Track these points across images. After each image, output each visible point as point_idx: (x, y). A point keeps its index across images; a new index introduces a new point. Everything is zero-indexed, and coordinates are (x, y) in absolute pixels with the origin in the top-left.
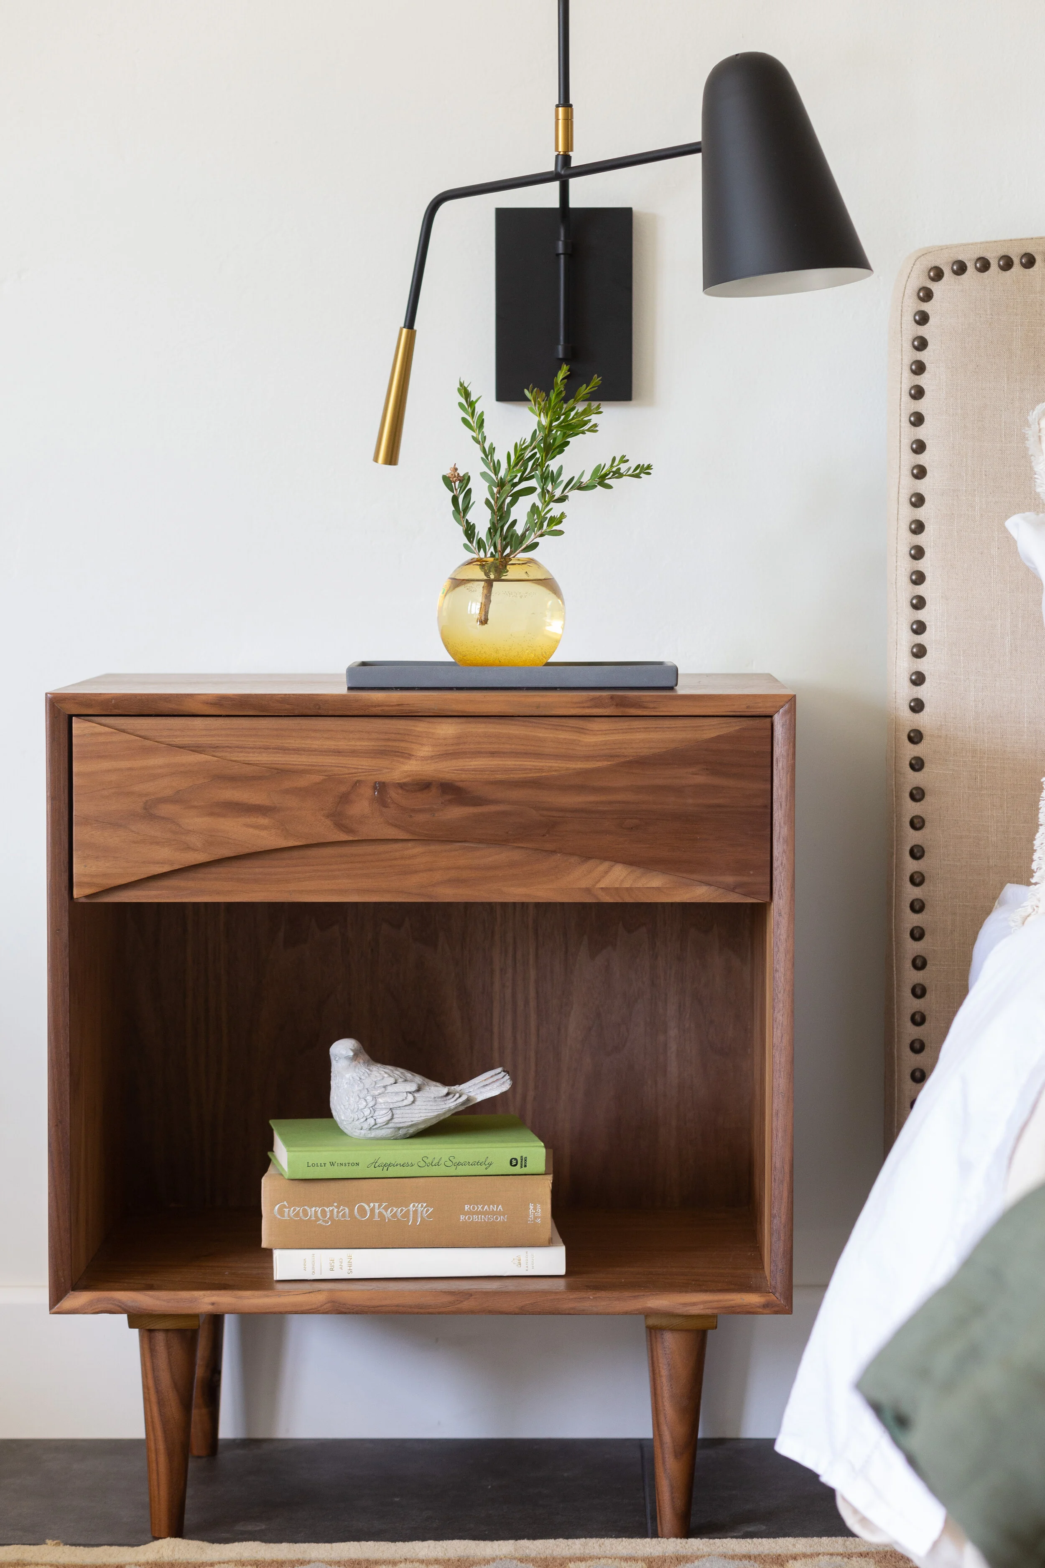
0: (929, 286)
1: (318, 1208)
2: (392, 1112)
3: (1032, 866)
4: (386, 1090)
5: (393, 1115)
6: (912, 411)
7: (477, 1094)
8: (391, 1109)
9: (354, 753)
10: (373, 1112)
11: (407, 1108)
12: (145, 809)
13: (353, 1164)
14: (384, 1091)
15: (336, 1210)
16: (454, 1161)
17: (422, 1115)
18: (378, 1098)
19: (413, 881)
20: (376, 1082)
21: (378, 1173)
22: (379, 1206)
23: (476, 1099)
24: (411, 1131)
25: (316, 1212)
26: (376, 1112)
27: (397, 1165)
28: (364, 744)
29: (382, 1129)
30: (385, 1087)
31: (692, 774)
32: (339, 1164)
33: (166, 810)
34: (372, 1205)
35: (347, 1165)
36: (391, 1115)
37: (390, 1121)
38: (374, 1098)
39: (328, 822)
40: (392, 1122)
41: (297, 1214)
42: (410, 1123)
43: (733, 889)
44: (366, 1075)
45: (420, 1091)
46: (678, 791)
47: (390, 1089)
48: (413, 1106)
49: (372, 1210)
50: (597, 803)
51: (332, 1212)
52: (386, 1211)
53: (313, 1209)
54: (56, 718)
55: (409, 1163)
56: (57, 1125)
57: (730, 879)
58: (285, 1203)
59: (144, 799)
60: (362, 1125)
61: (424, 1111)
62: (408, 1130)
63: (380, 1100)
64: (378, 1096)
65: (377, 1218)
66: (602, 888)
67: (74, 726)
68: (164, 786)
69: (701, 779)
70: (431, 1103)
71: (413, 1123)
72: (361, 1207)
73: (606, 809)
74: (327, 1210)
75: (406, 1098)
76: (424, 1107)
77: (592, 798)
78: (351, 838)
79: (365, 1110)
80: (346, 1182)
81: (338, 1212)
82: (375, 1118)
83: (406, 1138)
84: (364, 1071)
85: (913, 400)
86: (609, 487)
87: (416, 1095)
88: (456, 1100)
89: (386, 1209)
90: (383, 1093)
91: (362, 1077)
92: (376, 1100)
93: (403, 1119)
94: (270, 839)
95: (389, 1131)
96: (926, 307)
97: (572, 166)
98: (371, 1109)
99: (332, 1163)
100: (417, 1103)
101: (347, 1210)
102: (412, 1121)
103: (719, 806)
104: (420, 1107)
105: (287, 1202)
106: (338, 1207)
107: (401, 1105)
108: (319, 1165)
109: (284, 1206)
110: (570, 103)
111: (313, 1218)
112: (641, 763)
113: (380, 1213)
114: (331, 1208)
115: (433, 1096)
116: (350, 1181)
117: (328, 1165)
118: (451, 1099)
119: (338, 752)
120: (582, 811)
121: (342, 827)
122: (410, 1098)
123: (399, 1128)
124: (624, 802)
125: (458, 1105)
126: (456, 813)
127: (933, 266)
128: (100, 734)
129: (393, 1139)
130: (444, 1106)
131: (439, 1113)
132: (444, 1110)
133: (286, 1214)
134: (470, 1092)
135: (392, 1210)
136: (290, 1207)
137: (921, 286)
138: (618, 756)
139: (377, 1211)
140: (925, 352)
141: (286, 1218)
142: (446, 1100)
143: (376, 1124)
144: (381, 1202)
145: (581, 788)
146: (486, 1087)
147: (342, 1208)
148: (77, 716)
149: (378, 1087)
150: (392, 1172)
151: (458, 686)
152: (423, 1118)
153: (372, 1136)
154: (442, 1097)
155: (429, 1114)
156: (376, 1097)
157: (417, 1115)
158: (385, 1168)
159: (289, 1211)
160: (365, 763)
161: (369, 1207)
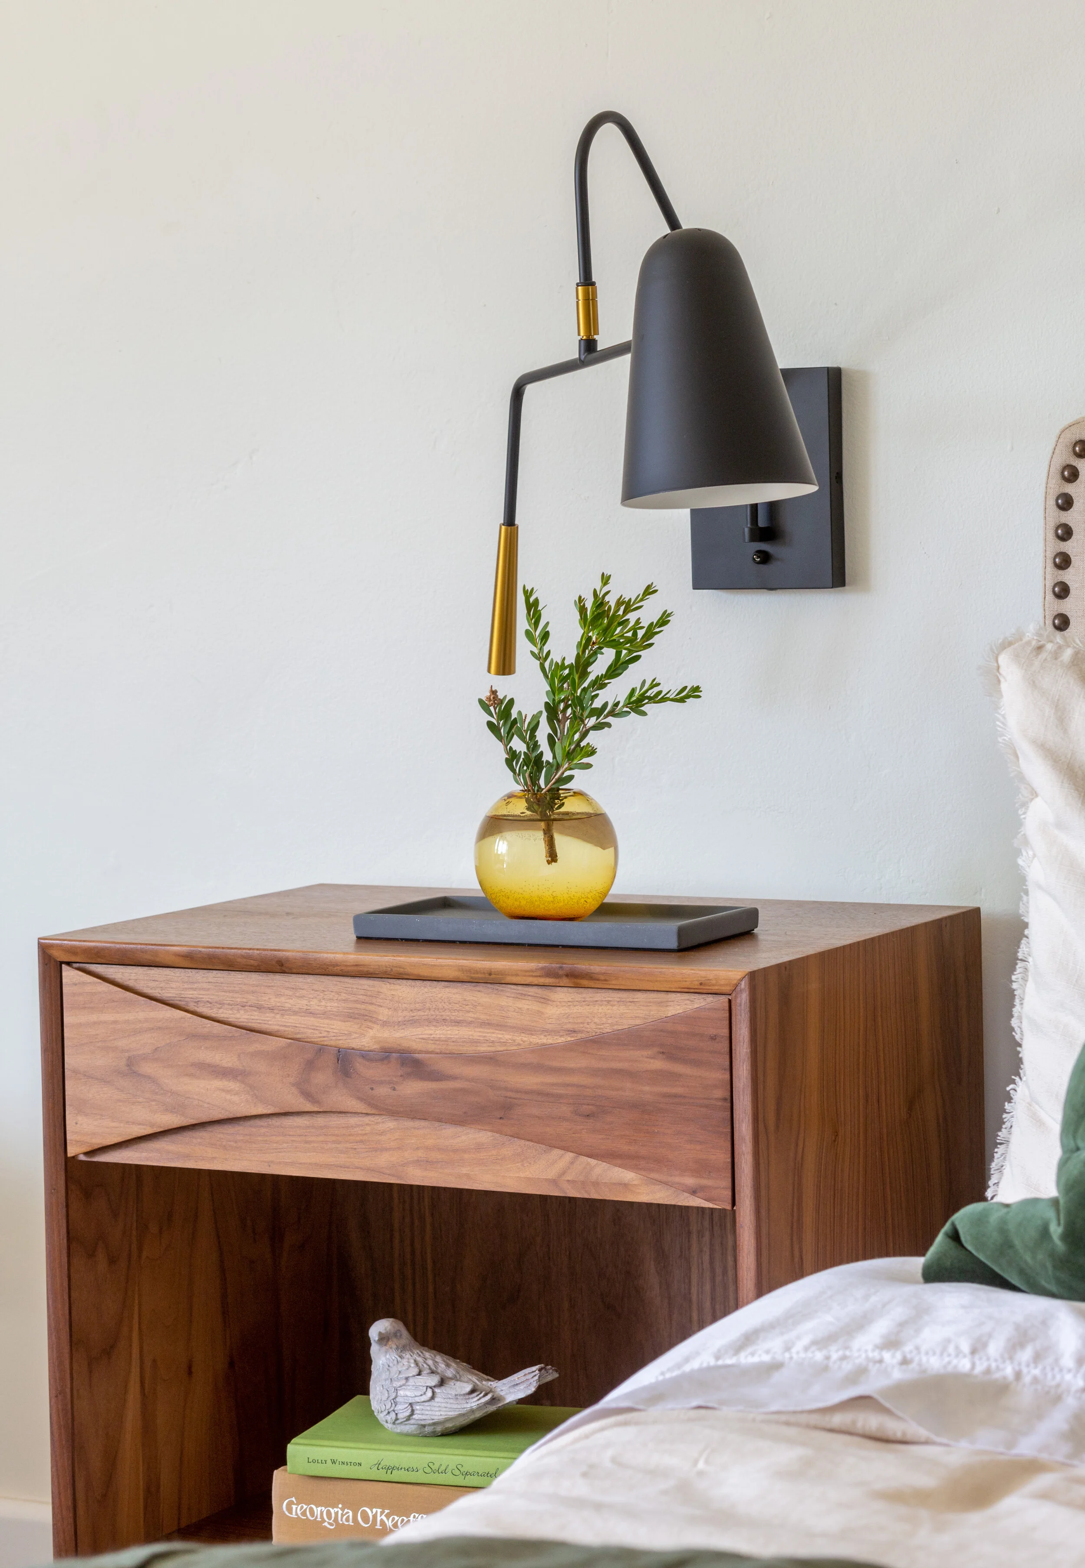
0: (1074, 464)
1: (323, 1508)
2: (412, 1407)
3: (986, 1193)
4: (407, 1382)
5: (413, 1411)
6: (1056, 613)
7: (506, 1394)
8: (411, 1404)
9: (325, 1015)
10: (393, 1405)
11: (426, 1404)
12: (128, 1065)
13: (355, 1464)
14: (404, 1382)
15: (340, 1512)
16: (462, 1470)
17: (442, 1413)
18: (399, 1390)
19: (383, 1160)
20: (400, 1372)
21: (382, 1475)
22: (382, 1513)
23: (504, 1399)
24: (439, 1429)
25: (322, 1513)
26: (397, 1406)
27: (401, 1469)
28: (333, 1006)
29: (406, 1424)
30: (407, 1379)
31: (648, 1058)
32: (341, 1463)
33: (147, 1068)
34: (374, 1510)
35: (349, 1464)
36: (410, 1411)
37: (411, 1418)
38: (396, 1390)
39: (294, 1090)
40: (412, 1419)
41: (304, 1513)
42: (431, 1422)
43: (694, 1192)
44: (395, 1362)
45: (442, 1385)
46: (631, 1075)
47: (411, 1381)
48: (432, 1403)
49: (375, 1516)
50: (553, 1084)
51: (336, 1513)
52: (388, 1520)
53: (319, 1509)
54: (46, 965)
55: (415, 1468)
56: (56, 1396)
57: (690, 1181)
58: (293, 1499)
59: (127, 1054)
60: (386, 1419)
61: (445, 1409)
62: (434, 1428)
63: (401, 1393)
64: (400, 1388)
65: (378, 1527)
66: (568, 1181)
67: (64, 974)
68: (144, 1043)
69: (658, 1064)
70: (452, 1401)
71: (434, 1421)
72: (364, 1512)
73: (562, 1092)
74: (332, 1511)
75: (425, 1393)
76: (443, 1405)
77: (550, 1079)
78: (316, 1109)
79: (387, 1401)
80: (349, 1483)
81: (342, 1515)
82: (396, 1412)
83: (437, 1436)
84: (394, 1358)
85: (1056, 600)
86: (644, 714)
87: (437, 1390)
88: (478, 1400)
89: (388, 1516)
90: (404, 1385)
91: (391, 1365)
92: (397, 1392)
93: (423, 1416)
94: (242, 1105)
95: (413, 1427)
96: (1070, 489)
97: (598, 350)
98: (392, 1401)
99: (333, 1461)
100: (436, 1400)
101: (351, 1514)
102: (433, 1419)
103: (675, 1096)
104: (439, 1404)
105: (295, 1498)
106: (343, 1509)
107: (419, 1401)
108: (320, 1461)
109: (291, 1503)
110: (593, 280)
111: (319, 1519)
112: (598, 1042)
113: (382, 1520)
114: (336, 1510)
115: (453, 1393)
116: (356, 1482)
117: (329, 1462)
118: (474, 1397)
119: (310, 1013)
120: (539, 1093)
121: (308, 1095)
122: (429, 1394)
123: (424, 1426)
124: (578, 1086)
125: (481, 1405)
126: (413, 1088)
127: (1078, 439)
128: (84, 983)
129: (422, 1436)
130: (465, 1406)
131: (460, 1412)
132: (466, 1409)
133: (294, 1513)
134: (502, 1390)
135: (393, 1519)
136: (298, 1504)
137: (1064, 464)
138: (581, 1032)
139: (379, 1519)
140: (1069, 543)
141: (294, 1516)
142: (469, 1398)
143: (397, 1419)
144: (383, 1508)
145: (538, 1068)
146: (516, 1387)
147: (346, 1511)
148: (69, 964)
149: (400, 1378)
150: (396, 1476)
151: (460, 940)
152: (444, 1417)
153: (399, 1431)
154: (464, 1395)
155: (450, 1413)
156: (398, 1388)
157: (437, 1413)
158: (389, 1471)
159: (297, 1508)
160: (338, 1026)
161: (372, 1513)
